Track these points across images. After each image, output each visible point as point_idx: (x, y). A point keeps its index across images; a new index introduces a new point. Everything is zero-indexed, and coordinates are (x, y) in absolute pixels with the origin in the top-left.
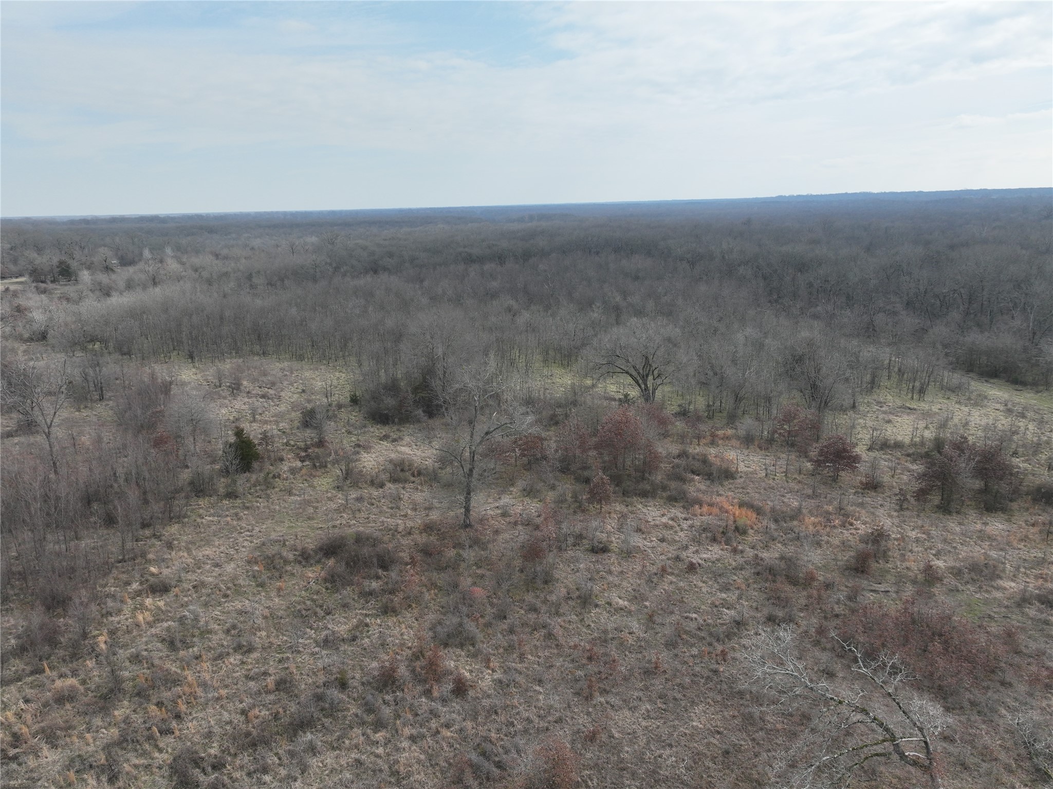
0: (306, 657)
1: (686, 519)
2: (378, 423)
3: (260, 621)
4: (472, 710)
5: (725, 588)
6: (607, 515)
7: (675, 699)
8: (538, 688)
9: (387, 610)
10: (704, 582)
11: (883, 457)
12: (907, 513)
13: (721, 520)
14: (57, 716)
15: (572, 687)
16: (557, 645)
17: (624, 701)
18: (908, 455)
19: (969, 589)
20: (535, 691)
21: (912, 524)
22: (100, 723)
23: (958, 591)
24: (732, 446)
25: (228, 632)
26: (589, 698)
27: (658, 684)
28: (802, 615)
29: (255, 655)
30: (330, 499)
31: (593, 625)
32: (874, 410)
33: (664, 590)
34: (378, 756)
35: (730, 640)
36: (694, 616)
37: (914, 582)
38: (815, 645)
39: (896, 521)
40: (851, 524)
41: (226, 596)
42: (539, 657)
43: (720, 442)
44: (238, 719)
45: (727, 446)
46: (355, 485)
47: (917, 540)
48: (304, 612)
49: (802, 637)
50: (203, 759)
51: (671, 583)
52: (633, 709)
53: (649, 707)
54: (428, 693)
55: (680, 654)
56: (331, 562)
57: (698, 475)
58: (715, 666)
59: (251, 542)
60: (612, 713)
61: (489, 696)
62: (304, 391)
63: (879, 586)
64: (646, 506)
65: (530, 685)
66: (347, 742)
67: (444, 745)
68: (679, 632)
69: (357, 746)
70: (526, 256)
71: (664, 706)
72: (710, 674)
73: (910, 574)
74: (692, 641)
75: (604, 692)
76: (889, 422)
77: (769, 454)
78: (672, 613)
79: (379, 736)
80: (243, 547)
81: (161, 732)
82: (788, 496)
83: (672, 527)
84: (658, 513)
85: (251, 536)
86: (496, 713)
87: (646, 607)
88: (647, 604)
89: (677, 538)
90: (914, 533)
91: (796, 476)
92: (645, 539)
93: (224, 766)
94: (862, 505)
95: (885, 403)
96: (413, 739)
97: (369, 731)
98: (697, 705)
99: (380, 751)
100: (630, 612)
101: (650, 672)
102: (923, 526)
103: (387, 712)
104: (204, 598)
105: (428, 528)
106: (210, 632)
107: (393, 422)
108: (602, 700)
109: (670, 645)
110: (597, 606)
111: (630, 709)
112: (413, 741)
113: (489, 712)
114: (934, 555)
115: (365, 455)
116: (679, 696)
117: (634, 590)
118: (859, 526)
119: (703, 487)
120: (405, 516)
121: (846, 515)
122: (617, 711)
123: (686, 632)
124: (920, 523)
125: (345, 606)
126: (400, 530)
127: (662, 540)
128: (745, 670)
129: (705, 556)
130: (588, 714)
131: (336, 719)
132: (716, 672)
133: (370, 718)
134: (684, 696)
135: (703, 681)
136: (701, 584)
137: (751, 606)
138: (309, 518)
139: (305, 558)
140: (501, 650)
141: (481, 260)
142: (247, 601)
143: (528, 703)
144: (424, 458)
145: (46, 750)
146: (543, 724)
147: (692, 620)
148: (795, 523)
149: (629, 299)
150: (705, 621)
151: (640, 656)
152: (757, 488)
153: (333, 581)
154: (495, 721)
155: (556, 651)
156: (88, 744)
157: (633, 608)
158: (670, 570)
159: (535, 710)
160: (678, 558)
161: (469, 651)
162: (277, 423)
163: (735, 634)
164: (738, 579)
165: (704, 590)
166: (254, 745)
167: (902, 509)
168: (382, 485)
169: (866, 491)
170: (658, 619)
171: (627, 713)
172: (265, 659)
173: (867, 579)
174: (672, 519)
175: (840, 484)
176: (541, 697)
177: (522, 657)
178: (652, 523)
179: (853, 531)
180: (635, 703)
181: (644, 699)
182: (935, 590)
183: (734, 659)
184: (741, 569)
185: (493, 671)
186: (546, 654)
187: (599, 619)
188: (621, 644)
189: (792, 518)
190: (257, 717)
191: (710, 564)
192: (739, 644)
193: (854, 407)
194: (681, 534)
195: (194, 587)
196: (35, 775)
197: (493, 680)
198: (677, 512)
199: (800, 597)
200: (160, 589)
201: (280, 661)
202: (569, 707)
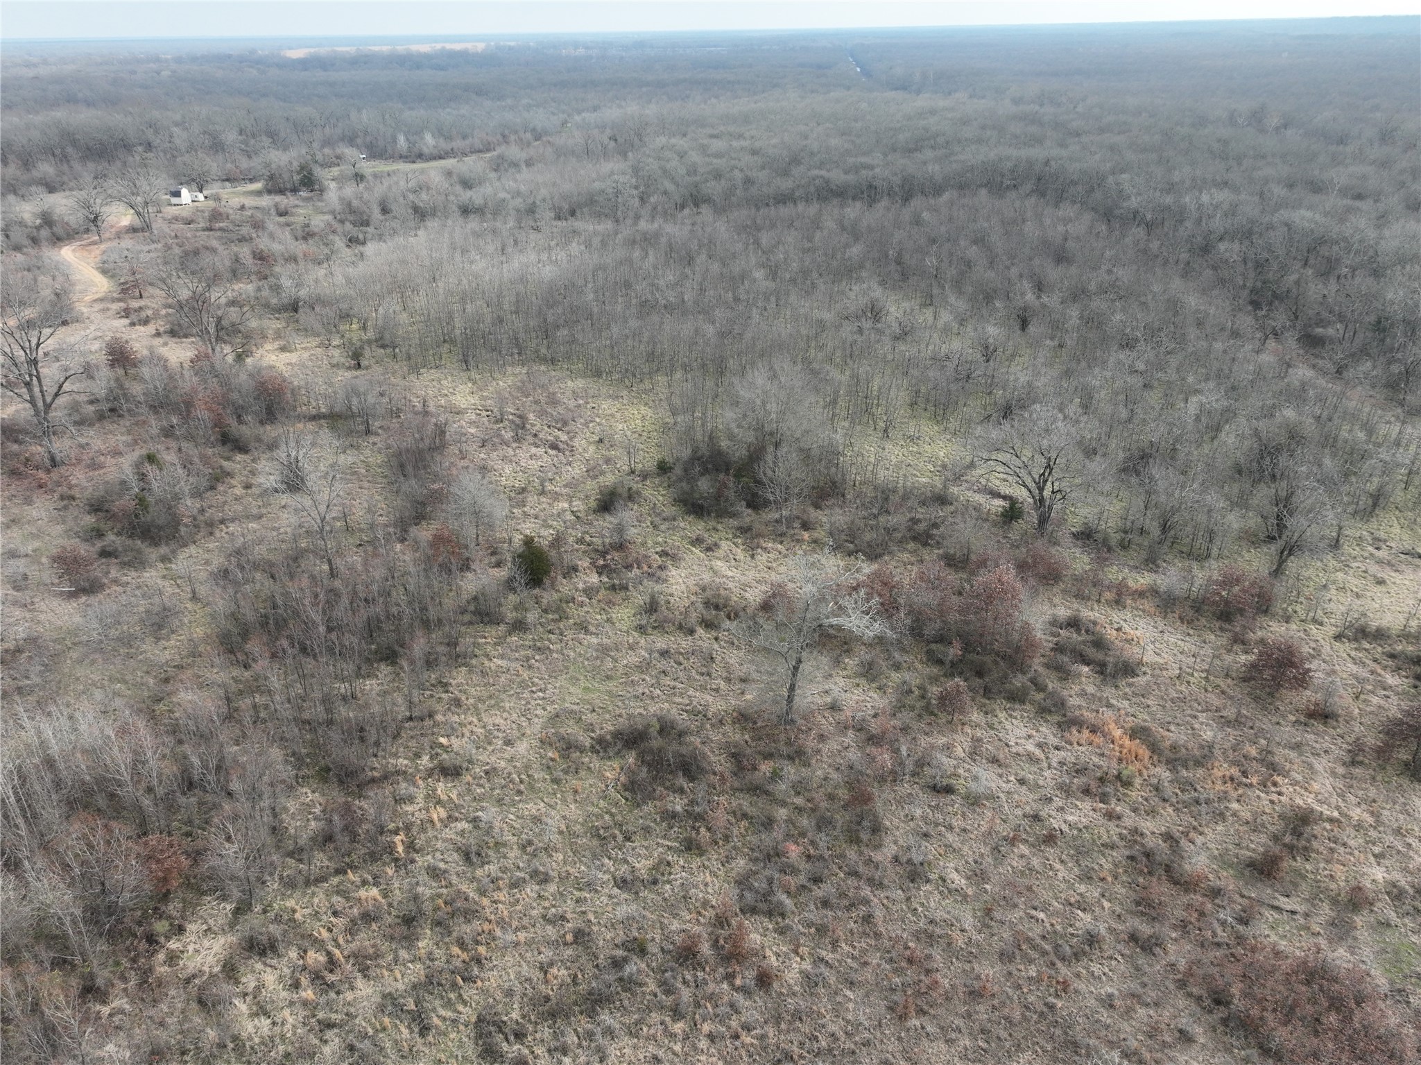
0: (605, 899)
1: (1057, 748)
2: (688, 513)
3: (555, 838)
4: (775, 1009)
5: (1086, 877)
6: (960, 727)
7: (999, 1038)
8: (848, 993)
9: (691, 847)
10: (1062, 862)
11: (1353, 653)
12: (1358, 771)
13: (1102, 755)
14: (365, 939)
15: (886, 999)
16: (875, 934)
17: (942, 1028)
18: (1392, 656)
19: (1405, 925)
20: (845, 996)
21: (1360, 793)
22: (407, 956)
23: (1389, 925)
24: (1144, 611)
25: (523, 848)
26: (903, 1017)
27: (982, 1011)
28: (1174, 935)
29: (552, 888)
30: (631, 647)
31: (920, 909)
32: (1366, 554)
33: (1012, 867)
34: (675, 1054)
35: (1078, 961)
36: (1042, 915)
37: (1334, 901)
38: (1179, 988)
39: (1340, 784)
40: (1275, 784)
41: (520, 792)
42: (854, 948)
43: (1129, 602)
44: (537, 975)
45: (1137, 609)
46: (660, 627)
47: (1358, 827)
48: (601, 832)
49: (1166, 971)
50: (505, 1023)
51: (1022, 856)
52: (950, 1042)
53: (968, 1043)
54: (730, 977)
55: (1015, 972)
56: (631, 759)
57: (1088, 664)
58: (1051, 1000)
59: (544, 709)
60: (925, 1042)
61: (794, 994)
62: (601, 441)
63: (1286, 900)
64: (1011, 716)
65: (840, 986)
66: (645, 1029)
67: (744, 1054)
68: (1020, 940)
69: (654, 1038)
70: (907, 191)
71: (984, 1045)
72: (1045, 1010)
73: (1333, 886)
74: (1033, 954)
75: (921, 1012)
76: (1381, 582)
77: (1191, 632)
78: (1015, 906)
79: (679, 1027)
80: (536, 715)
81: (464, 980)
82: (1202, 717)
83: (1038, 760)
84: (1023, 732)
85: (544, 698)
86: (801, 1019)
87: (986, 891)
88: (987, 886)
89: (1041, 782)
90: (1358, 811)
91: (1219, 681)
92: (1001, 776)
93: (525, 1036)
94: (1297, 747)
95: (1385, 541)
96: (711, 1037)
97: (667, 1019)
98: (1023, 1051)
99: (678, 1048)
100: (965, 896)
101: (975, 994)
102: (1374, 801)
103: (686, 994)
104: (498, 791)
105: (743, 718)
106: (505, 845)
107: (709, 514)
108: (918, 1023)
109: (1005, 957)
110: (928, 881)
111: (947, 1041)
112: (712, 1041)
113: (793, 1015)
114: (1375, 856)
115: (674, 573)
116: (1003, 1034)
117: (976, 862)
118: (1284, 790)
119: (1091, 689)
120: (717, 690)
121: (1273, 767)
122: (932, 1041)
123: (1029, 940)
124: (1372, 793)
125: (647, 830)
126: (710, 715)
127: (1022, 782)
128: (1088, 1011)
129: (1070, 818)
130: (900, 1039)
131: (634, 994)
132: (1052, 1007)
133: (668, 1001)
134: (1010, 1035)
135: (1035, 1017)
136: (1058, 866)
137: (1114, 912)
138: (608, 678)
139: (602, 746)
140: (813, 930)
141: (840, 194)
142: (542, 804)
143: (837, 1012)
144: (745, 586)
145: (360, 983)
146: (849, 1045)
147: (1037, 921)
148: (1200, 772)
149: (1045, 299)
150: (1052, 925)
151: (967, 967)
152: (1162, 698)
153: (634, 789)
154: (797, 1030)
155: (873, 943)
156: (396, 980)
157: (970, 892)
158: (1024, 836)
159: (843, 1023)
160: (1036, 818)
161: (777, 923)
162: (570, 499)
163: (1084, 953)
164: (1105, 863)
165: (1060, 875)
166: (553, 1015)
167: (1353, 763)
168: (691, 632)
169: (1312, 721)
170: (997, 915)
171: (943, 1047)
172: (562, 895)
173: (1272, 886)
174: (1039, 745)
175: (1278, 703)
176: (851, 1006)
177: (835, 944)
178: (1014, 750)
179: (1275, 797)
180: (953, 1036)
181: (964, 1031)
182: (1358, 920)
183: (1076, 991)
184: (1112, 848)
185: (802, 958)
186: (864, 945)
187: (928, 899)
188: (949, 944)
189: (1198, 763)
190: (556, 978)
191: (1076, 832)
192: (1087, 969)
193: (1336, 545)
194: (1047, 774)
195: (487, 773)
196: (352, 1010)
197: (801, 972)
198: (1047, 732)
199: (1177, 905)
200: (450, 772)
201: (577, 901)
202: (880, 1025)
